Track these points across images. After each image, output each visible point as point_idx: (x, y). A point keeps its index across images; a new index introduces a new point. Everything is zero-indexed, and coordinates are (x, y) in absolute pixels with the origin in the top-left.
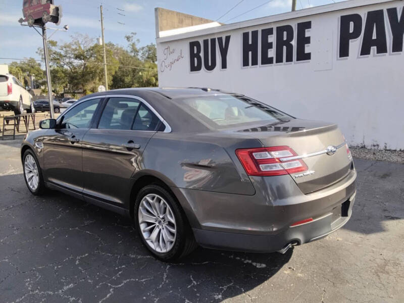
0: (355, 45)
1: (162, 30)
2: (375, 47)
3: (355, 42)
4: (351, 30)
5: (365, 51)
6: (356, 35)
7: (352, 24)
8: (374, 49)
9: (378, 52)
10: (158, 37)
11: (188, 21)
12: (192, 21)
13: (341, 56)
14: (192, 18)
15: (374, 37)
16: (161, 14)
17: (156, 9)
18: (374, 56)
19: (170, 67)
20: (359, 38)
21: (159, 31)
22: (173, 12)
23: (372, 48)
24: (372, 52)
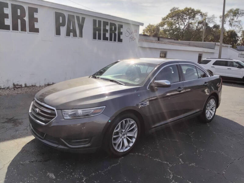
2: (72, 33)
3: (63, 29)
4: (61, 21)
6: (63, 24)
7: (61, 18)
8: (71, 34)
9: (74, 36)
13: (56, 34)
15: (71, 28)
20: (65, 26)
23: (71, 33)
24: (71, 35)
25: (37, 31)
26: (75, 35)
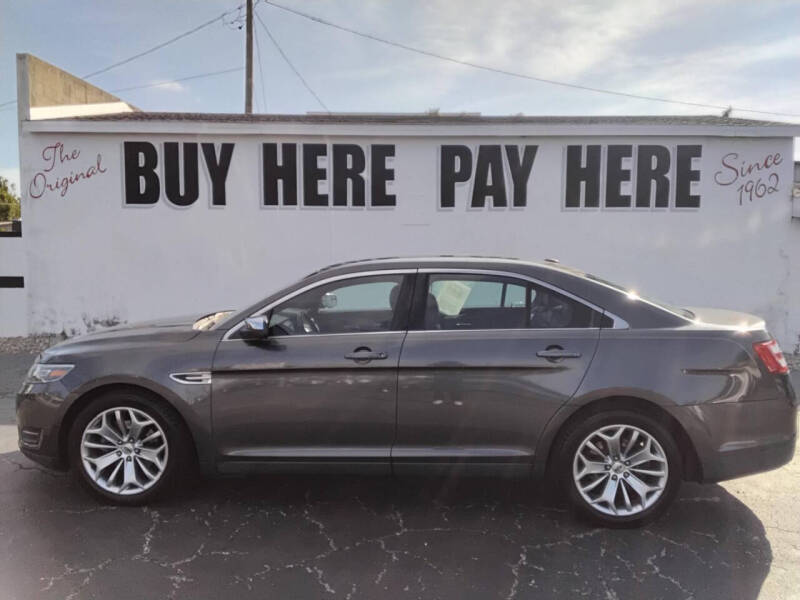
0: (464, 191)
1: (34, 105)
2: (491, 198)
3: (463, 187)
4: (457, 169)
5: (477, 201)
6: (464, 176)
7: (458, 160)
8: (489, 200)
9: (496, 205)
10: (24, 119)
11: (79, 93)
12: (86, 94)
13: (443, 205)
14: (85, 87)
15: (489, 182)
16: (34, 69)
17: (21, 58)
18: (490, 209)
19: (62, 189)
20: (469, 181)
21: (28, 107)
22: (53, 69)
23: (487, 198)
24: (486, 203)
25: (391, 201)
26: (500, 202)
